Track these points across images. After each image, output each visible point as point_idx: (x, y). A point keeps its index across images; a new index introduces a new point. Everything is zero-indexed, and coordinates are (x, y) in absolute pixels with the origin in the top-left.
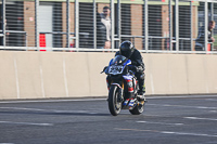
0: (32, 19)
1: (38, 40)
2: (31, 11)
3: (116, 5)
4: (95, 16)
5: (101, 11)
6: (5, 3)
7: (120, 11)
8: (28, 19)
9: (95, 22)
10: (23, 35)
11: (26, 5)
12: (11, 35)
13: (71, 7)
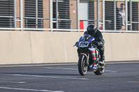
0: (74, 12)
1: (79, 25)
2: (74, 7)
3: (129, 3)
4: (115, 10)
5: (119, 7)
6: (57, 1)
7: (131, 6)
8: (72, 12)
9: (115, 13)
10: (69, 22)
11: (71, 2)
12: (62, 22)
13: (100, 3)
